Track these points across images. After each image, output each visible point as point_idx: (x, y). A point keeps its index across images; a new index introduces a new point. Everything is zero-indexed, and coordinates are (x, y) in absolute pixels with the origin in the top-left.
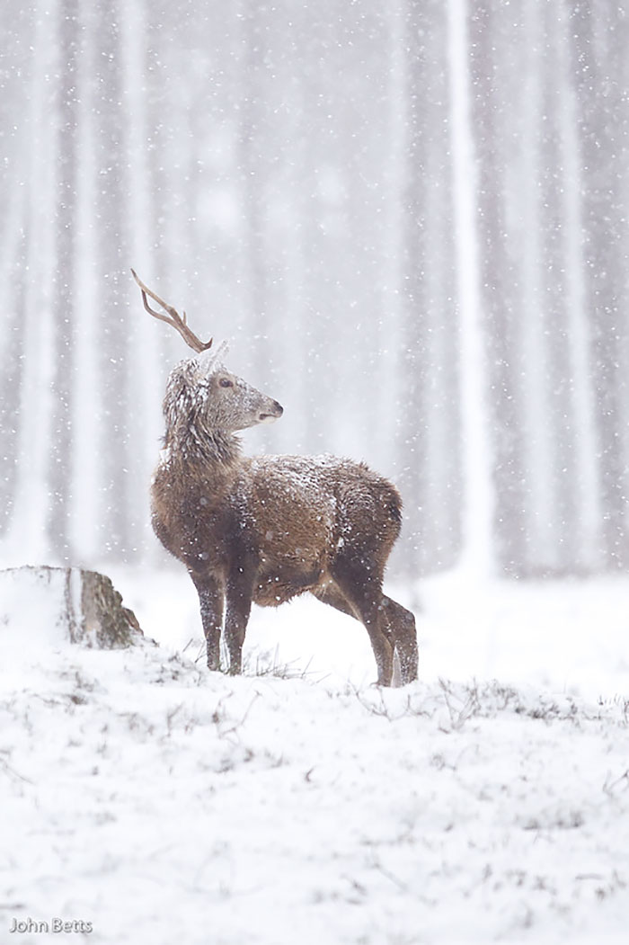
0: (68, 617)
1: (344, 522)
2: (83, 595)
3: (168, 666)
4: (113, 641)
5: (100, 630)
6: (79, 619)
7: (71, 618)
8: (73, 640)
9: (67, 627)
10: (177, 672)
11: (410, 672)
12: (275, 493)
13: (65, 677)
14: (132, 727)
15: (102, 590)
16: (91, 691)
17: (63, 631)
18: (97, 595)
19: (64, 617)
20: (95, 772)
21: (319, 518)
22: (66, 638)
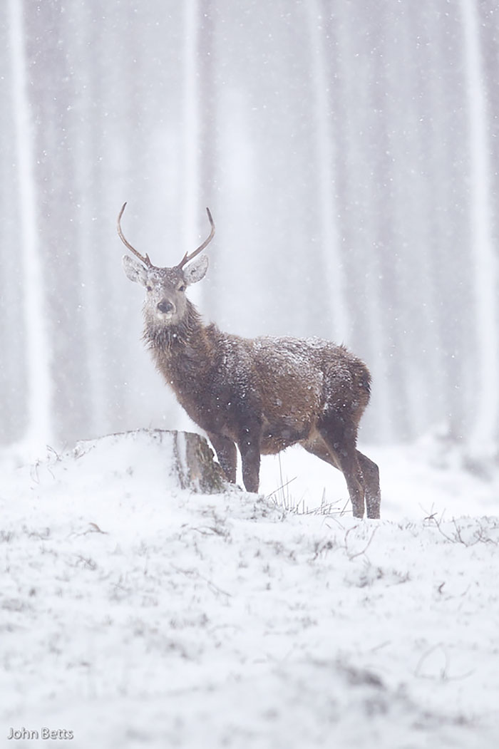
0: (178, 469)
1: (328, 391)
2: (187, 451)
3: (258, 506)
4: (211, 487)
5: (201, 479)
6: (186, 470)
7: (180, 469)
8: (183, 487)
9: (177, 477)
10: (264, 511)
11: (374, 512)
12: (274, 369)
13: (205, 514)
14: (278, 552)
15: (201, 448)
16: (223, 525)
17: (175, 479)
18: (198, 451)
19: (175, 469)
20: (268, 588)
21: (310, 388)
22: (178, 485)
